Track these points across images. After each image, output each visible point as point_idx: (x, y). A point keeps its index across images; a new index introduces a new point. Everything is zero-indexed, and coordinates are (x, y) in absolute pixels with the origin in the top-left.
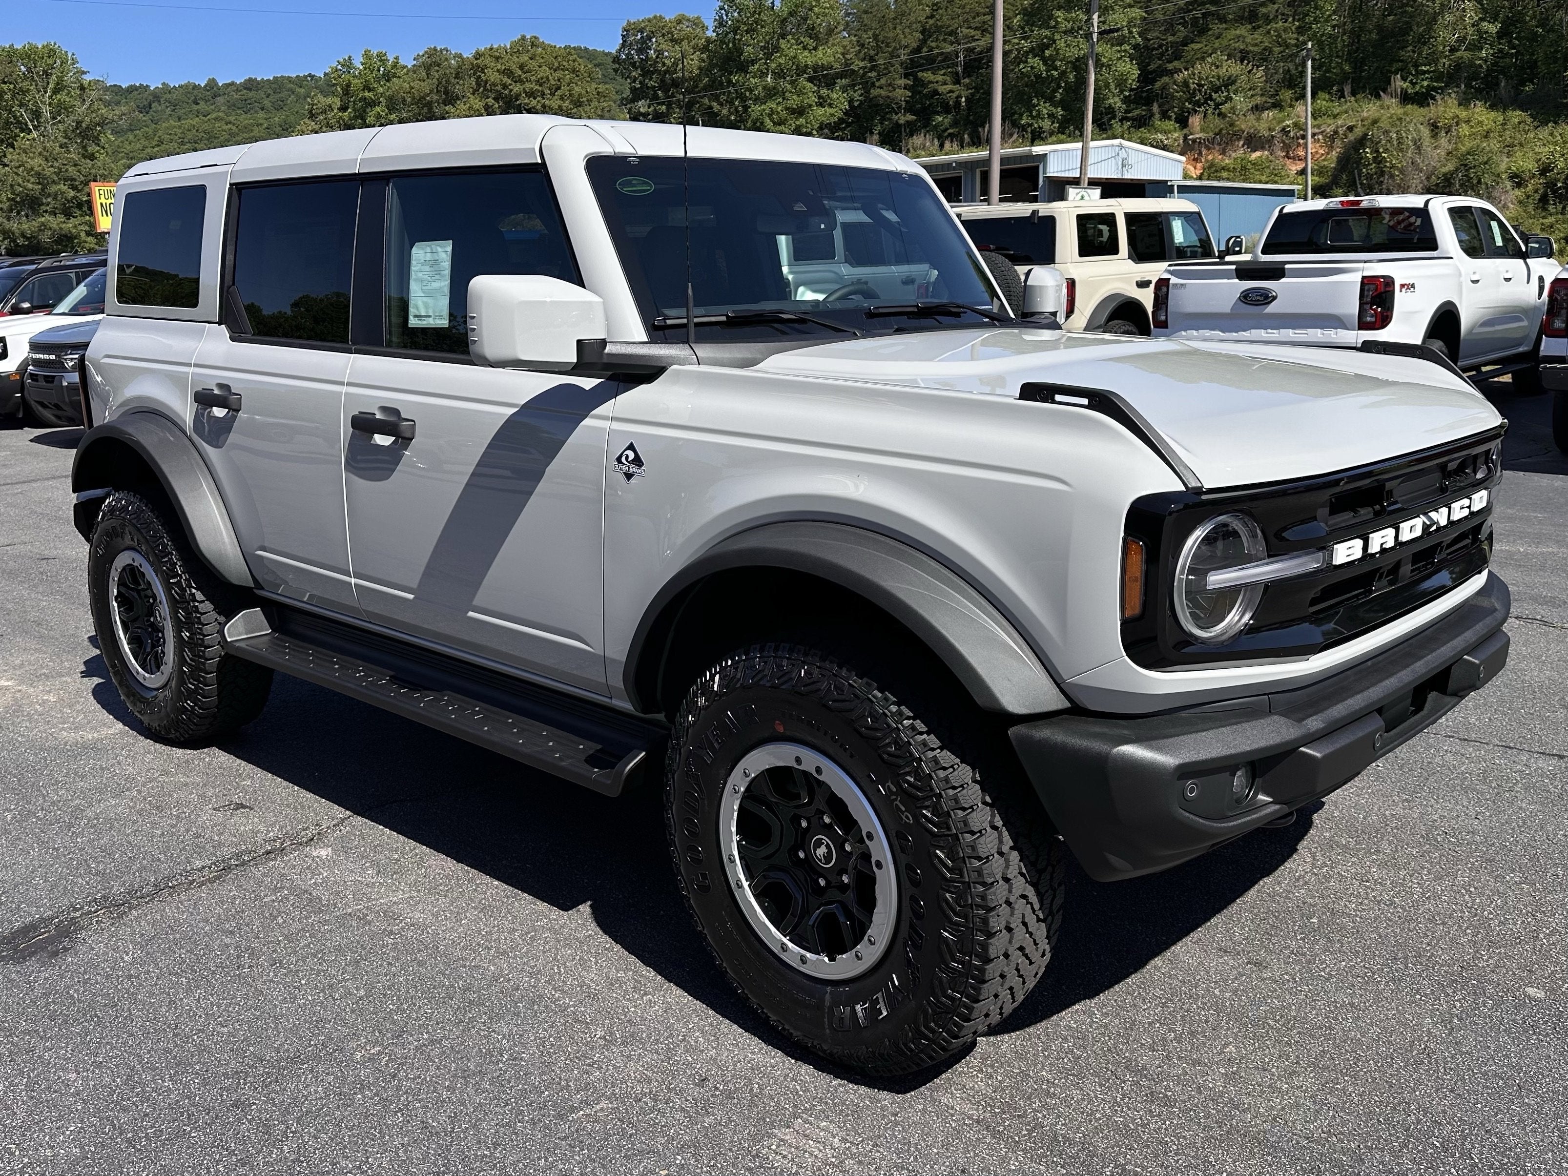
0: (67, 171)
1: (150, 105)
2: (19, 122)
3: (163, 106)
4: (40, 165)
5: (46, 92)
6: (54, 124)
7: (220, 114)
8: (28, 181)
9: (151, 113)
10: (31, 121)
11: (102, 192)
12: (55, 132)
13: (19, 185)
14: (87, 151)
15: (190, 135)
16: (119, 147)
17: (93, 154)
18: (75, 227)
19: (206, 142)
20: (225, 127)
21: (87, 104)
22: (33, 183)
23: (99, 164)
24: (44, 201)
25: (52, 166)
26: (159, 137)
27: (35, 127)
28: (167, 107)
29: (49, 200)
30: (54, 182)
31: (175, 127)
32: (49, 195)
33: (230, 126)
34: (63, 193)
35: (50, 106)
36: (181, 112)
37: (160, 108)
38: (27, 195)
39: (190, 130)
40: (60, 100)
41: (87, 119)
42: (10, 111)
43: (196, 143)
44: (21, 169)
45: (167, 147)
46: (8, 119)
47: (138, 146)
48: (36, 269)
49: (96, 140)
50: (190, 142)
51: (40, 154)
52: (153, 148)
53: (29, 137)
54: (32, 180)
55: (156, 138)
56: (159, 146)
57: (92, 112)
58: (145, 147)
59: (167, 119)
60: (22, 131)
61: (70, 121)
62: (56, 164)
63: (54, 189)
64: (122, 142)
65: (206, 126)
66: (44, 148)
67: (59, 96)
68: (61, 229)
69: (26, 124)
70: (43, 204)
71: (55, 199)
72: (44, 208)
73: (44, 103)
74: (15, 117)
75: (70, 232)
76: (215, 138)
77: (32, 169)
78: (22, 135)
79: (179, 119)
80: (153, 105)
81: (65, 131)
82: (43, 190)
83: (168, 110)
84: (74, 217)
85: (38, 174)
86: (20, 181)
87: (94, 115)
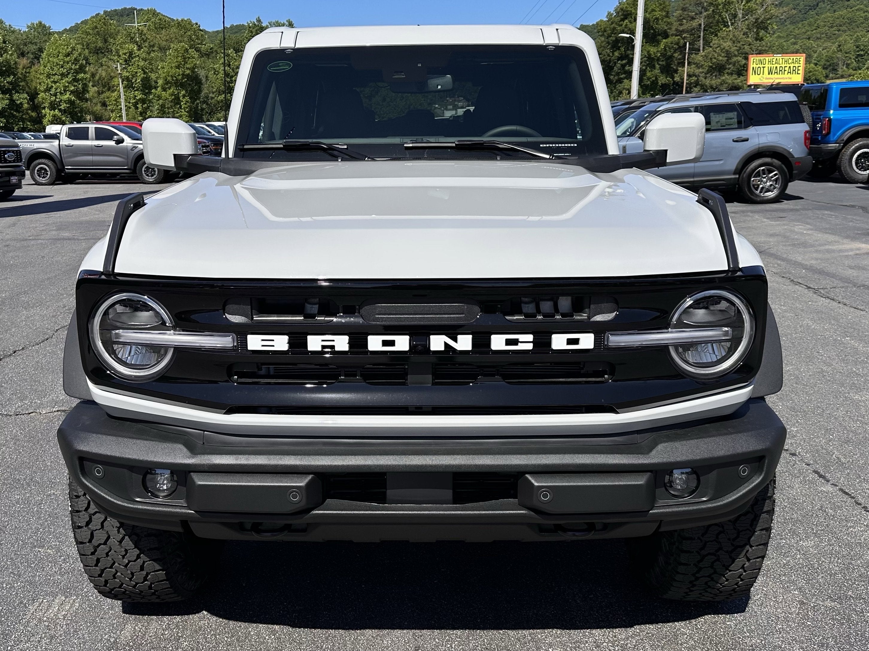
0: (744, 48)
1: (818, 4)
2: (724, 22)
3: (826, 4)
4: (729, 46)
5: (742, 2)
6: (742, 21)
7: (862, 6)
8: (721, 55)
9: (818, 9)
10: (731, 20)
11: (755, 60)
12: (742, 25)
13: (715, 58)
14: (759, 36)
15: (838, 22)
16: (791, 32)
17: (762, 38)
18: (742, 82)
19: (847, 25)
20: (863, 15)
21: (764, 7)
22: (723, 57)
23: (764, 44)
24: (727, 67)
25: (736, 46)
26: (818, 24)
27: (732, 24)
28: (828, 5)
29: (730, 66)
30: (735, 56)
31: (830, 17)
32: (730, 64)
33: (866, 14)
34: (738, 62)
35: (743, 11)
36: (835, 7)
37: (823, 6)
38: (718, 64)
39: (838, 18)
40: (749, 6)
41: (763, 16)
42: (720, 16)
43: (840, 26)
44: (718, 49)
45: (821, 30)
46: (718, 19)
47: (804, 30)
48: (629, 107)
49: (766, 29)
50: (837, 26)
51: (731, 39)
52: (812, 31)
53: (728, 30)
54: (723, 55)
55: (816, 25)
56: (816, 29)
57: (766, 12)
58: (808, 31)
59: (826, 12)
60: (725, 26)
61: (752, 19)
62: (738, 45)
63: (735, 59)
64: (794, 29)
65: (850, 15)
66: (734, 36)
67: (749, 4)
68: (733, 83)
69: (727, 23)
70: (726, 69)
71: (734, 65)
72: (727, 71)
73: (740, 9)
74: (723, 19)
75: (738, 85)
76: (854, 22)
77: (724, 48)
78: (724, 29)
79: (835, 11)
80: (820, 4)
81: (748, 25)
82: (727, 60)
83: (828, 7)
84: (743, 76)
85: (727, 51)
86: (716, 55)
87: (767, 14)
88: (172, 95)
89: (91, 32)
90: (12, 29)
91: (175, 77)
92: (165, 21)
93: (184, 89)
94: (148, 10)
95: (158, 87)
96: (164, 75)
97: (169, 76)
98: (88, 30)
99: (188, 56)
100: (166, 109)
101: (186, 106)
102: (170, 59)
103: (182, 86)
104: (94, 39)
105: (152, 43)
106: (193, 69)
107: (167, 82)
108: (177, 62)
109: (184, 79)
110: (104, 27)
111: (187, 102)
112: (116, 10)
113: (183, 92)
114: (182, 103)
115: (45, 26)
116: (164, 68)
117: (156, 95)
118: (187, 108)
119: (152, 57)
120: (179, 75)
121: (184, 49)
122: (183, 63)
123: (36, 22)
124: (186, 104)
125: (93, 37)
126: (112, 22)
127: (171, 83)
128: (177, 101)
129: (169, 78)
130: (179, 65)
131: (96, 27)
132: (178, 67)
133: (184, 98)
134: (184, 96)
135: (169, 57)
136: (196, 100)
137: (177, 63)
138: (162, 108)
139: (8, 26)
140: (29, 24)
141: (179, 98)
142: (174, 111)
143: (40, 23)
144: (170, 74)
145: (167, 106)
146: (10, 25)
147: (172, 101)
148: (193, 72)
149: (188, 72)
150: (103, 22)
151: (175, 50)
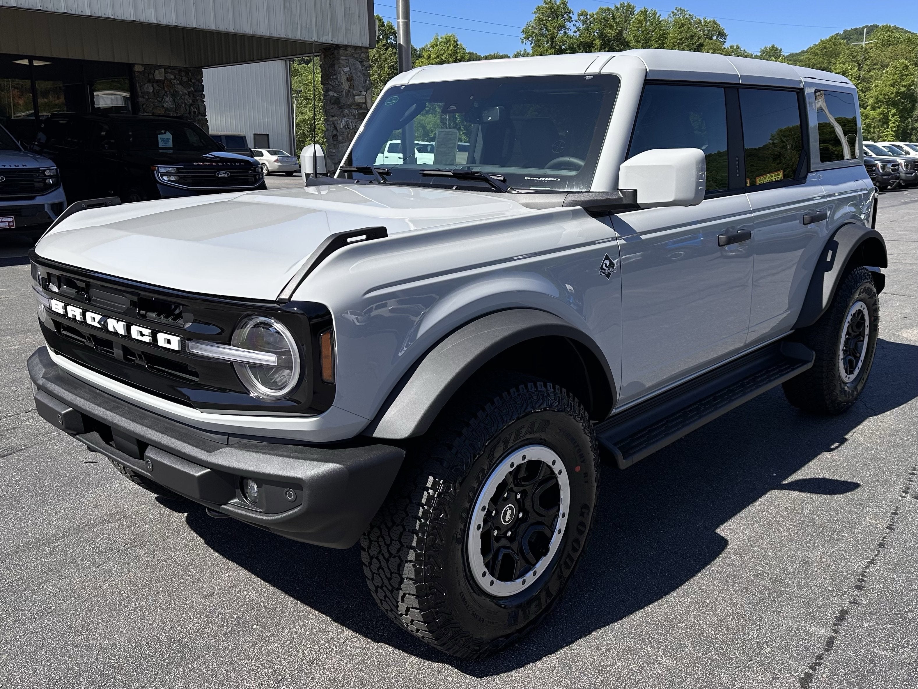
88: (880, 114)
89: (819, 52)
90: (746, 54)
91: (888, 95)
92: (894, 37)
93: (895, 107)
94: (883, 27)
95: (867, 106)
96: (876, 93)
97: (881, 94)
98: (816, 51)
99: (907, 73)
100: (872, 129)
101: (894, 125)
102: (887, 76)
103: (894, 104)
104: (821, 59)
105: (875, 61)
106: (908, 87)
107: (878, 101)
108: (893, 79)
109: (897, 97)
110: (833, 46)
111: (896, 121)
112: (856, 29)
113: (894, 111)
114: (890, 122)
115: (777, 49)
116: (877, 86)
117: (864, 115)
118: (894, 127)
119: (872, 76)
120: (892, 93)
121: (903, 65)
122: (899, 81)
123: (769, 46)
124: (894, 123)
125: (820, 57)
126: (842, 41)
127: (882, 102)
128: (885, 120)
129: (881, 97)
130: (894, 83)
131: (825, 48)
132: (893, 85)
133: (893, 117)
134: (894, 115)
135: (885, 75)
136: (907, 119)
137: (892, 81)
138: (867, 127)
139: (743, 52)
140: (763, 48)
141: (888, 117)
142: (880, 130)
143: (773, 46)
144: (883, 92)
145: (873, 126)
146: (744, 51)
147: (880, 121)
148: (909, 89)
149: (903, 89)
150: (833, 42)
151: (893, 67)
